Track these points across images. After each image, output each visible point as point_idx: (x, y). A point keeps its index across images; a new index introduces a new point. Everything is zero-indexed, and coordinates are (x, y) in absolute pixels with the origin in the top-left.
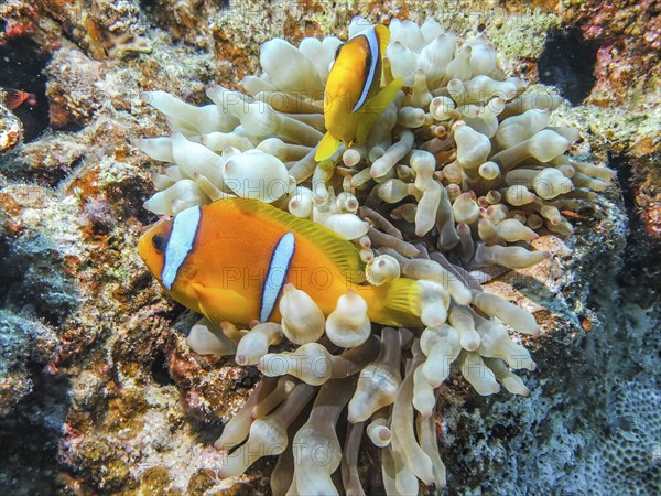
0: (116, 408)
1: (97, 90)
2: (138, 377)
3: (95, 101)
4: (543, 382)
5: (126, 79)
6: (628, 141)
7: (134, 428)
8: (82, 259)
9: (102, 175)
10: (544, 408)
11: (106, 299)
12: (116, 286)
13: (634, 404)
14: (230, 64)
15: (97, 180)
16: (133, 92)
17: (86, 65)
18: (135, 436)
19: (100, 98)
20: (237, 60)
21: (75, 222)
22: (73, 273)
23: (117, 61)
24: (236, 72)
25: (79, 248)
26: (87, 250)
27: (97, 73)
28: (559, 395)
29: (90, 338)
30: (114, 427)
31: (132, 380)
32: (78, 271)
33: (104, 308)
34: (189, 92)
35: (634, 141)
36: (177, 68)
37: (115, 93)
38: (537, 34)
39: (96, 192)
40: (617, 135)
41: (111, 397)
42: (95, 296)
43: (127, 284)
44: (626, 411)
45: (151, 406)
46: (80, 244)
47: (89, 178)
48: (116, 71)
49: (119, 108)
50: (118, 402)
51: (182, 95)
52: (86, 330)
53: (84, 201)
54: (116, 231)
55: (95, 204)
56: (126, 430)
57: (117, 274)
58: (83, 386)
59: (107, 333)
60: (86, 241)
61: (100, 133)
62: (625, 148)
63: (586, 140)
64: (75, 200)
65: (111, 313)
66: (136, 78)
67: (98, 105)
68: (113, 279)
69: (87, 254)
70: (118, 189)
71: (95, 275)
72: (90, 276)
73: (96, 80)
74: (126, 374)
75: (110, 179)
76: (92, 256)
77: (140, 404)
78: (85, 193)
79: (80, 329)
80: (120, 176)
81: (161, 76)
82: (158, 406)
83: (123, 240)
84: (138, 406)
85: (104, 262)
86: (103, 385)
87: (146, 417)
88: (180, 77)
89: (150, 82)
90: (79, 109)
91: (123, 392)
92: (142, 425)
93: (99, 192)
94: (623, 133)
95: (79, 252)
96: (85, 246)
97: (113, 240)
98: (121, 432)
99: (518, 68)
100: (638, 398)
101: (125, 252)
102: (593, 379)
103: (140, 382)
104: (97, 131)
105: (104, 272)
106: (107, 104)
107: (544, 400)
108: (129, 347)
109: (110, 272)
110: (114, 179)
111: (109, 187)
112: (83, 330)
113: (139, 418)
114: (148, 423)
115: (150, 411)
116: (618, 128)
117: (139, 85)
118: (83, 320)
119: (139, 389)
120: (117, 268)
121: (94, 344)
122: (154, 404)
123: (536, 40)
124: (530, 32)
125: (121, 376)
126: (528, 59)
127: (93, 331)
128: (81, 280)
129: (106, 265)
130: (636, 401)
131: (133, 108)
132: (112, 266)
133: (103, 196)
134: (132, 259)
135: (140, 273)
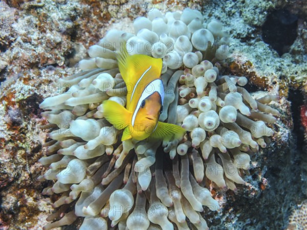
0: (24, 211)
1: (13, 30)
2: (34, 196)
3: (12, 36)
4: (238, 215)
5: (29, 22)
6: (302, 82)
7: (33, 222)
8: (7, 139)
9: (17, 94)
10: (240, 226)
11: (18, 158)
12: (23, 152)
13: (299, 216)
14: (89, 7)
15: (14, 98)
16: (33, 30)
17: (8, 12)
18: (34, 226)
19: (15, 34)
20: (93, 4)
21: (4, 120)
22: (3, 146)
23: (24, 12)
24: (92, 11)
25: (5, 133)
26: (9, 134)
27: (13, 18)
28: (249, 220)
29: (11, 180)
30: (23, 221)
31: (31, 198)
32: (5, 145)
33: (18, 164)
34: (64, 29)
35: (305, 82)
36: (58, 15)
37: (23, 32)
38: (261, 13)
39: (14, 104)
40: (296, 78)
41: (21, 206)
42: (13, 158)
43: (29, 151)
44: (294, 221)
45: (41, 212)
46: (6, 132)
47: (10, 96)
48: (24, 17)
49: (25, 41)
50: (25, 209)
51: (60, 31)
52: (9, 175)
53: (7, 109)
54: (24, 124)
55: (13, 111)
56: (29, 223)
57: (24, 146)
58: (8, 203)
59: (19, 175)
60: (9, 130)
61: (15, 58)
62: (300, 86)
63: (278, 83)
64: (3, 107)
65: (21, 166)
66: (35, 22)
67: (13, 39)
68: (22, 148)
69: (9, 137)
70: (25, 102)
71: (13, 148)
72: (11, 148)
73: (13, 23)
74: (28, 195)
75: (21, 97)
76: (12, 137)
77: (36, 210)
78: (8, 104)
79: (6, 175)
80: (26, 95)
81: (49, 21)
82: (45, 211)
83: (27, 129)
84: (35, 211)
85: (18, 140)
86: (18, 201)
87: (39, 217)
88: (60, 20)
89: (42, 25)
90: (4, 41)
91: (27, 204)
92: (37, 221)
93: (15, 104)
94: (300, 78)
95: (5, 136)
96: (8, 133)
97: (22, 128)
98: (26, 224)
99: (250, 31)
100: (302, 213)
101: (28, 135)
102: (274, 208)
103: (36, 199)
104: (14, 57)
105: (17, 146)
106: (19, 39)
107: (240, 222)
108: (30, 182)
109: (21, 145)
110: (22, 98)
111: (20, 102)
112: (8, 176)
113: (35, 218)
114: (40, 220)
115: (41, 214)
116: (297, 75)
117: (36, 26)
118: (8, 170)
119: (35, 203)
120: (24, 143)
121: (13, 182)
122: (43, 210)
123: (261, 16)
124: (258, 11)
125: (26, 196)
126: (255, 26)
127: (13, 176)
128: (6, 150)
129: (18, 142)
130: (301, 215)
131: (33, 41)
132: (21, 142)
133: (17, 106)
134: (31, 138)
135: (35, 146)
